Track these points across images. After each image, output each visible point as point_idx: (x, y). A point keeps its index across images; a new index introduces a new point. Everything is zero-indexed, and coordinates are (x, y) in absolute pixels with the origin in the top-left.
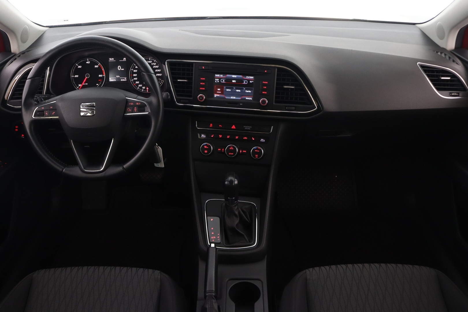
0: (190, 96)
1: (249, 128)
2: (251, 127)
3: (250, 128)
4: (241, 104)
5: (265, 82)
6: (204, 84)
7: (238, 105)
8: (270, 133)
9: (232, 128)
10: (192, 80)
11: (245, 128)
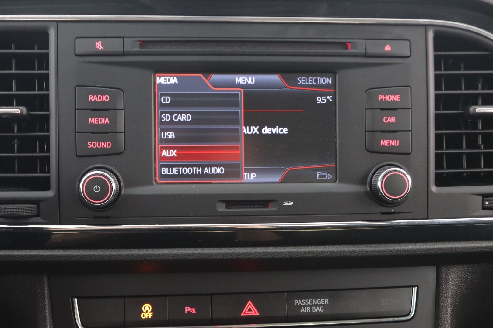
0: (44, 185)
1: (316, 306)
2: (327, 301)
3: (325, 306)
4: (286, 204)
5: (387, 98)
6: (107, 121)
7: (272, 209)
8: (409, 317)
9: (245, 313)
10: (48, 109)
11: (300, 306)
